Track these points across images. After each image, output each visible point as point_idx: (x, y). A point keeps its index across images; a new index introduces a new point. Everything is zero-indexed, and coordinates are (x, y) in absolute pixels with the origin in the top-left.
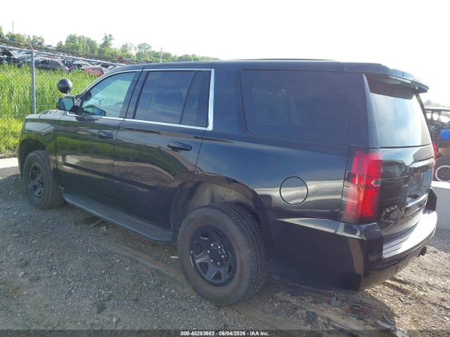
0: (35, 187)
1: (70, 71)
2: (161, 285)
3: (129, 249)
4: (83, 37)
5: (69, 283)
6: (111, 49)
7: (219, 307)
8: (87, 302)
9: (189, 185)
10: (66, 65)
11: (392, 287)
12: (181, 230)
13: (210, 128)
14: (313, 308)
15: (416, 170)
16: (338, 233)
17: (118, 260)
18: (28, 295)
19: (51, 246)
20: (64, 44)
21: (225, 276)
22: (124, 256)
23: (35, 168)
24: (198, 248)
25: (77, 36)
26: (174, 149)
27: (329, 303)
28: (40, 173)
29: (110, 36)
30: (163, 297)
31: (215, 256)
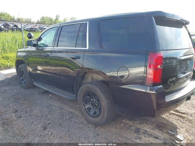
0: (23, 80)
1: (41, 31)
2: (72, 118)
3: (60, 103)
4: (47, 17)
5: (33, 118)
6: (59, 21)
7: (96, 127)
8: (39, 126)
9: (81, 74)
10: (40, 29)
11: (178, 115)
12: (79, 94)
13: (87, 48)
14: (139, 126)
15: (183, 60)
16: (147, 92)
17: (54, 108)
18: (15, 124)
19: (27, 103)
20: (40, 20)
21: (98, 113)
22: (57, 106)
23: (22, 72)
24: (86, 101)
25: (45, 17)
26: (73, 58)
27: (147, 123)
28: (24, 74)
29: (58, 15)
30: (72, 123)
31: (93, 104)
